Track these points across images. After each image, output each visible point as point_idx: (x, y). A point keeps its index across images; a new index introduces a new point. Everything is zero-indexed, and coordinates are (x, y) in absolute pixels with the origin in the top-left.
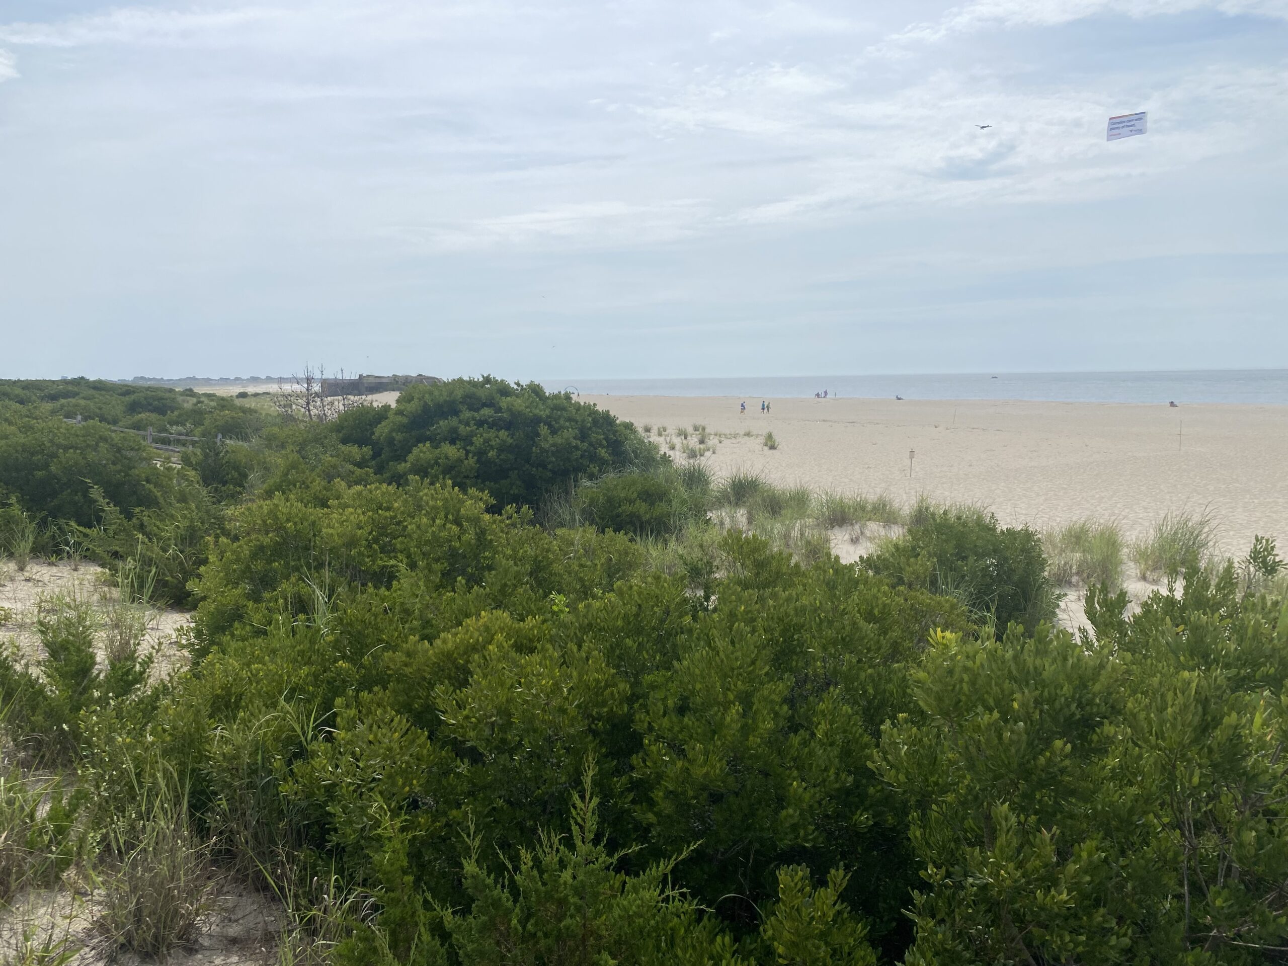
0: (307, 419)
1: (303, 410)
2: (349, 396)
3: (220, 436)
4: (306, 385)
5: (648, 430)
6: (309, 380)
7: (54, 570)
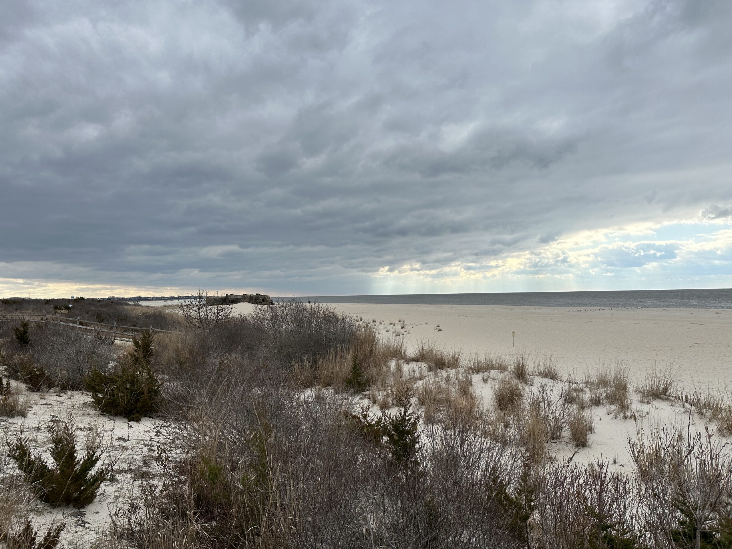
0: (199, 318)
1: (196, 313)
2: (220, 306)
3: (151, 327)
4: (198, 300)
5: (374, 321)
6: (200, 297)
7: (59, 399)
